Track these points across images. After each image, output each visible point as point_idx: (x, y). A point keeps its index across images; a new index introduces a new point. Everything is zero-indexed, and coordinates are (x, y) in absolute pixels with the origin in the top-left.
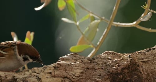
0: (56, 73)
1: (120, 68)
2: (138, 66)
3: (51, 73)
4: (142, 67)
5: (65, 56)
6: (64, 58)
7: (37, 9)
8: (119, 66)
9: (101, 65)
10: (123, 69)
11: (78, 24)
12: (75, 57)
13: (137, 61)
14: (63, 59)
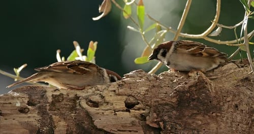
0: (120, 90)
1: (187, 86)
2: (206, 84)
3: (115, 91)
4: (210, 84)
5: (130, 73)
6: (128, 75)
7: (94, 19)
8: (186, 83)
9: (167, 83)
10: (190, 87)
11: (144, 33)
12: (140, 74)
13: (205, 79)
14: (128, 77)
